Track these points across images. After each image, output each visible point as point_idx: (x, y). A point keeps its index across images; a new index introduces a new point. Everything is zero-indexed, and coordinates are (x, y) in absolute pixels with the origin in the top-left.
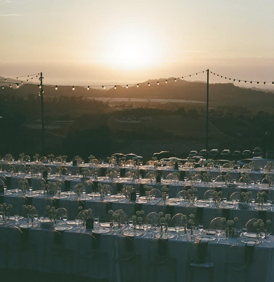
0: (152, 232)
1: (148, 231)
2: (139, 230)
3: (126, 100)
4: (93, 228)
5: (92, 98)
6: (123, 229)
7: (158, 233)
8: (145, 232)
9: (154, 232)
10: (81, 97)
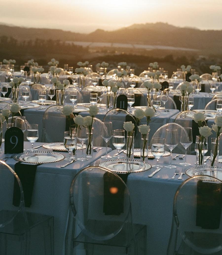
0: (175, 165)
1: (165, 162)
2: (142, 159)
3: (108, 45)
4: (22, 151)
5: (70, 43)
6: (100, 157)
7: (190, 166)
8: (158, 163)
9: (180, 166)
10: (59, 41)
